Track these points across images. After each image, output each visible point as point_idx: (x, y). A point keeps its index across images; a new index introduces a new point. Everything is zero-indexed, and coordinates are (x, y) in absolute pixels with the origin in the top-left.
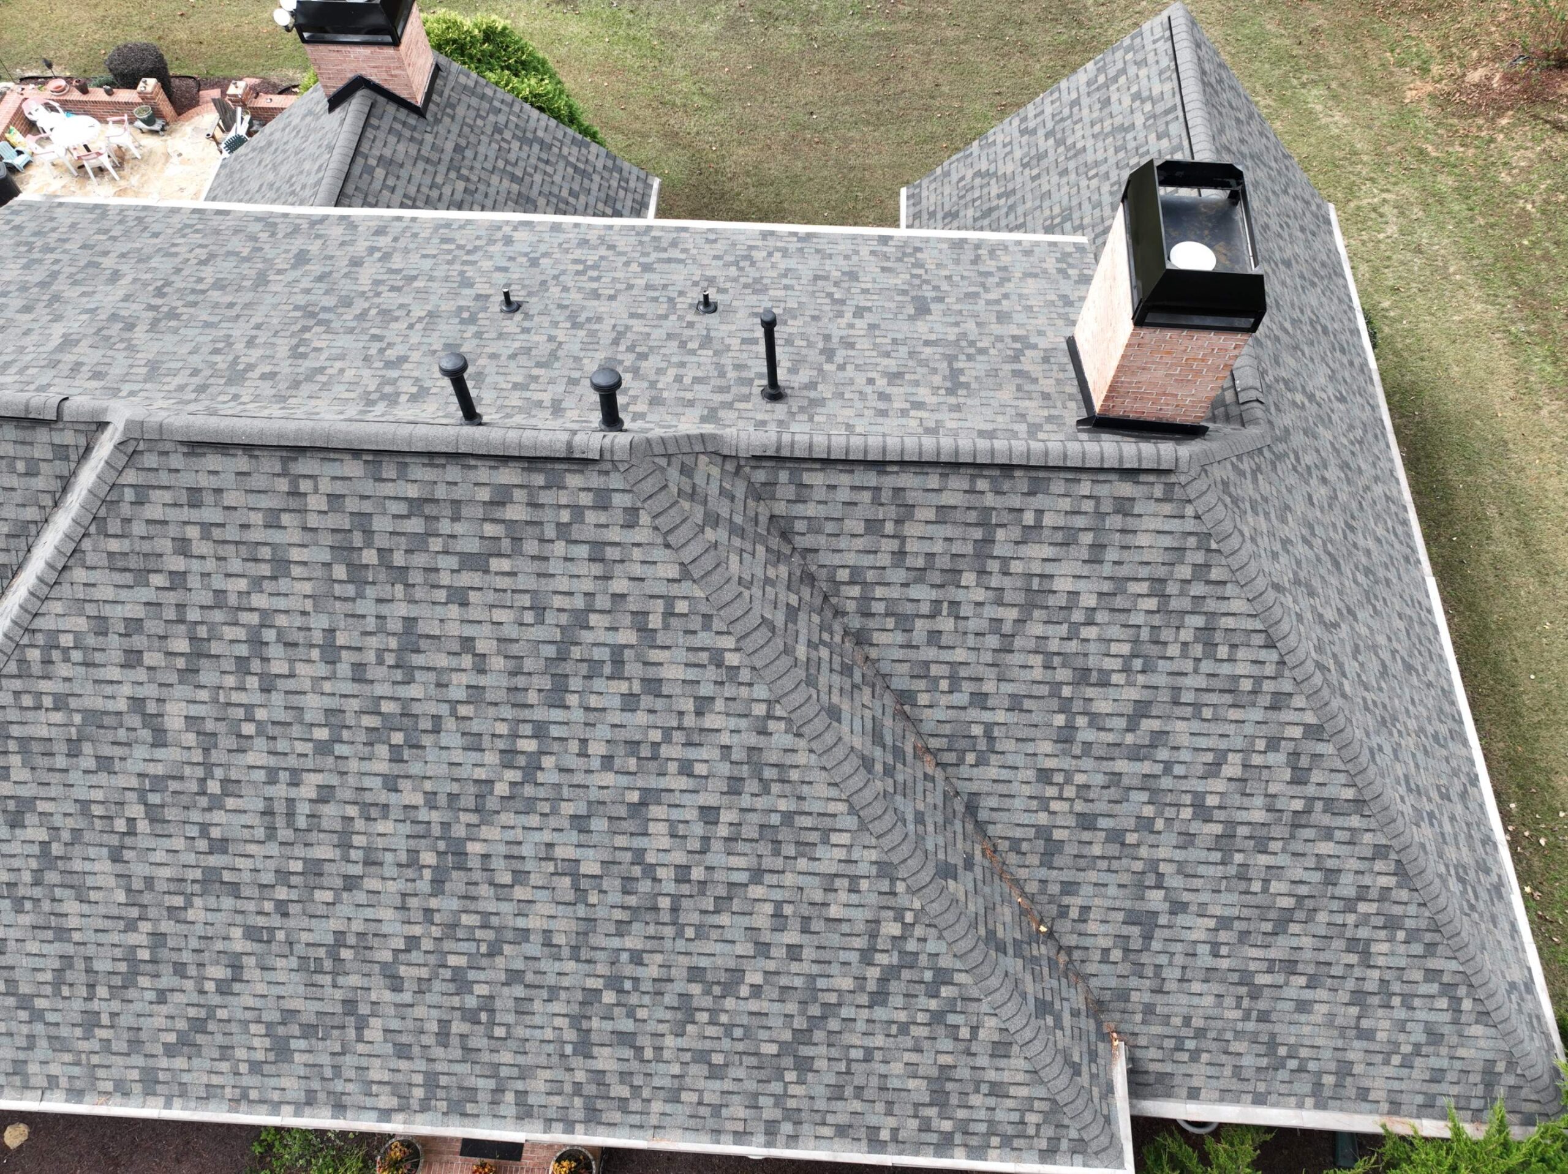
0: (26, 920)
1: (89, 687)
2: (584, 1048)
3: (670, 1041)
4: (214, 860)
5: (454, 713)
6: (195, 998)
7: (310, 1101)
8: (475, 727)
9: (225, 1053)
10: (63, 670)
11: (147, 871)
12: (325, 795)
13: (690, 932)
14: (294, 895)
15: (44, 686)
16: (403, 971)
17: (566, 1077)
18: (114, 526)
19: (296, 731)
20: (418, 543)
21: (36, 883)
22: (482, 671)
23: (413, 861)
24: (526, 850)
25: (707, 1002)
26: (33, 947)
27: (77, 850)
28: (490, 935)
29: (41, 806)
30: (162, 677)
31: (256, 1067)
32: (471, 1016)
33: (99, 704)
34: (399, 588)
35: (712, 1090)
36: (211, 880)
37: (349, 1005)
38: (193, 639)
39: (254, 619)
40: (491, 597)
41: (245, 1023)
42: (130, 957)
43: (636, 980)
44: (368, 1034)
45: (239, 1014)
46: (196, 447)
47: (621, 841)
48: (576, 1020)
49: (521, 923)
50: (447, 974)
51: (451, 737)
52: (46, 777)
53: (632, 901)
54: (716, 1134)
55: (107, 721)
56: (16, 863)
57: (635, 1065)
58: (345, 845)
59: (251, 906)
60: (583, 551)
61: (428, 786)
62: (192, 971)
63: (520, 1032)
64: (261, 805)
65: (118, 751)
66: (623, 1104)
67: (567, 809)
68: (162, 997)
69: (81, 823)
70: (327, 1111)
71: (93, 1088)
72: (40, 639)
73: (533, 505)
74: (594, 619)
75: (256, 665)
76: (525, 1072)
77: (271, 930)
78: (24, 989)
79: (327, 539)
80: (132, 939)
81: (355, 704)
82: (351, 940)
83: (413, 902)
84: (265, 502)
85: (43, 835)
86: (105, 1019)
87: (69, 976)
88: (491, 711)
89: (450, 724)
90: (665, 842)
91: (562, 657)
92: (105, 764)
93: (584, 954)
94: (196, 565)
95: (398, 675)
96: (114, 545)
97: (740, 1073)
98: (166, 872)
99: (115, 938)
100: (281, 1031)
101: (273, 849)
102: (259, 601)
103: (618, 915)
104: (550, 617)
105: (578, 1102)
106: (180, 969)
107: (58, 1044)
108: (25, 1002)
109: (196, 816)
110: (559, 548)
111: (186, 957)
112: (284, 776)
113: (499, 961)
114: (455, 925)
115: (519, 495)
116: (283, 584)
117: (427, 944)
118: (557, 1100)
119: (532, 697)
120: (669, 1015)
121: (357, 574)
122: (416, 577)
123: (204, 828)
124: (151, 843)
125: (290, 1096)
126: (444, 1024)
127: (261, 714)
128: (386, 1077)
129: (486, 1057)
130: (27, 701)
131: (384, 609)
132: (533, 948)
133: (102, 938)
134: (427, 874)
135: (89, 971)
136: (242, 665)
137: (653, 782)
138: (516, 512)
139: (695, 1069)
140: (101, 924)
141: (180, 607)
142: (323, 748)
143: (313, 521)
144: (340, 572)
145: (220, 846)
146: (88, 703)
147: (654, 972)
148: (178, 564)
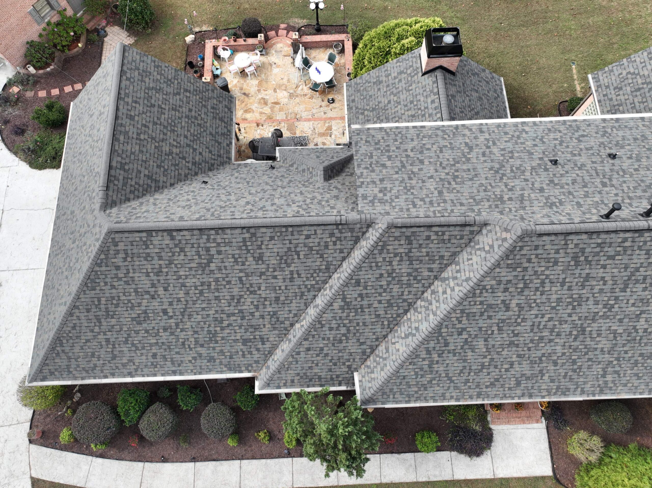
0: (455, 358)
1: (491, 298)
2: (604, 376)
3: (629, 372)
4: (513, 339)
5: (593, 296)
6: (498, 373)
7: (523, 395)
8: (598, 299)
9: (503, 386)
10: (485, 294)
11: (493, 343)
12: (550, 319)
13: (643, 345)
14: (534, 345)
15: (479, 299)
16: (559, 361)
17: (597, 383)
18: (511, 257)
19: (547, 304)
20: (597, 254)
21: (462, 349)
22: (604, 285)
23: (570, 334)
24: (603, 329)
25: (643, 361)
26: (456, 365)
27: (475, 339)
28: (586, 350)
29: (468, 329)
30: (512, 294)
31: (510, 389)
32: (574, 371)
33: (493, 302)
34: (588, 266)
35: (636, 383)
36: (511, 344)
37: (541, 371)
38: (525, 283)
39: (544, 277)
40: (613, 266)
41: (510, 378)
42: (483, 365)
43: (624, 358)
44: (544, 378)
45: (509, 376)
46: (540, 235)
47: (631, 324)
48: (603, 369)
49: (596, 346)
50: (571, 361)
51: (591, 302)
52: (471, 322)
53: (629, 338)
54: (635, 393)
55: (493, 306)
56: (457, 344)
57: (617, 378)
58: (552, 331)
59: (521, 349)
60: (644, 252)
61: (580, 315)
62: (499, 367)
63: (587, 373)
64: (531, 324)
65: (494, 314)
66: (611, 389)
67: (618, 317)
68: (489, 374)
69: (478, 333)
70: (527, 398)
71: (463, 398)
72: (481, 287)
73: (633, 242)
74: (641, 269)
75: (541, 289)
76: (585, 383)
77: (524, 355)
78: (450, 375)
79: (572, 255)
80: (485, 360)
81: (566, 296)
82: (546, 355)
83: (567, 344)
84: (556, 247)
85: (466, 336)
86: (471, 381)
87: (464, 371)
88: (604, 295)
89: (592, 299)
90: (643, 323)
91: (629, 280)
92: (490, 317)
93: (611, 352)
94: (531, 265)
95: (581, 288)
96: (509, 262)
97: (646, 378)
98: (499, 343)
99: (480, 360)
100: (520, 379)
101: (532, 334)
102: (547, 272)
103: (624, 342)
104: (629, 270)
105: (598, 389)
106: (496, 367)
107: (456, 388)
108: (450, 379)
109: (512, 328)
110: (638, 252)
111: (499, 363)
112: (540, 316)
113: (587, 357)
114: (577, 348)
115: (630, 240)
116: (555, 268)
117: (567, 354)
118: (592, 389)
119: (617, 290)
120: (630, 365)
121: (577, 264)
122: (594, 263)
123: (513, 331)
124: (497, 336)
125: (517, 395)
126: (566, 373)
127: (538, 301)
128: (546, 387)
129: (575, 380)
130: (472, 303)
131: (582, 272)
132: (597, 352)
133: (476, 361)
134: (573, 337)
135: (470, 369)
136: (537, 289)
137: (645, 308)
138: (627, 244)
139: (634, 378)
140: (476, 357)
141: (524, 276)
142: (553, 308)
143: (569, 251)
144: (572, 263)
145: (517, 335)
146: (489, 302)
147: (630, 355)
148: (527, 265)
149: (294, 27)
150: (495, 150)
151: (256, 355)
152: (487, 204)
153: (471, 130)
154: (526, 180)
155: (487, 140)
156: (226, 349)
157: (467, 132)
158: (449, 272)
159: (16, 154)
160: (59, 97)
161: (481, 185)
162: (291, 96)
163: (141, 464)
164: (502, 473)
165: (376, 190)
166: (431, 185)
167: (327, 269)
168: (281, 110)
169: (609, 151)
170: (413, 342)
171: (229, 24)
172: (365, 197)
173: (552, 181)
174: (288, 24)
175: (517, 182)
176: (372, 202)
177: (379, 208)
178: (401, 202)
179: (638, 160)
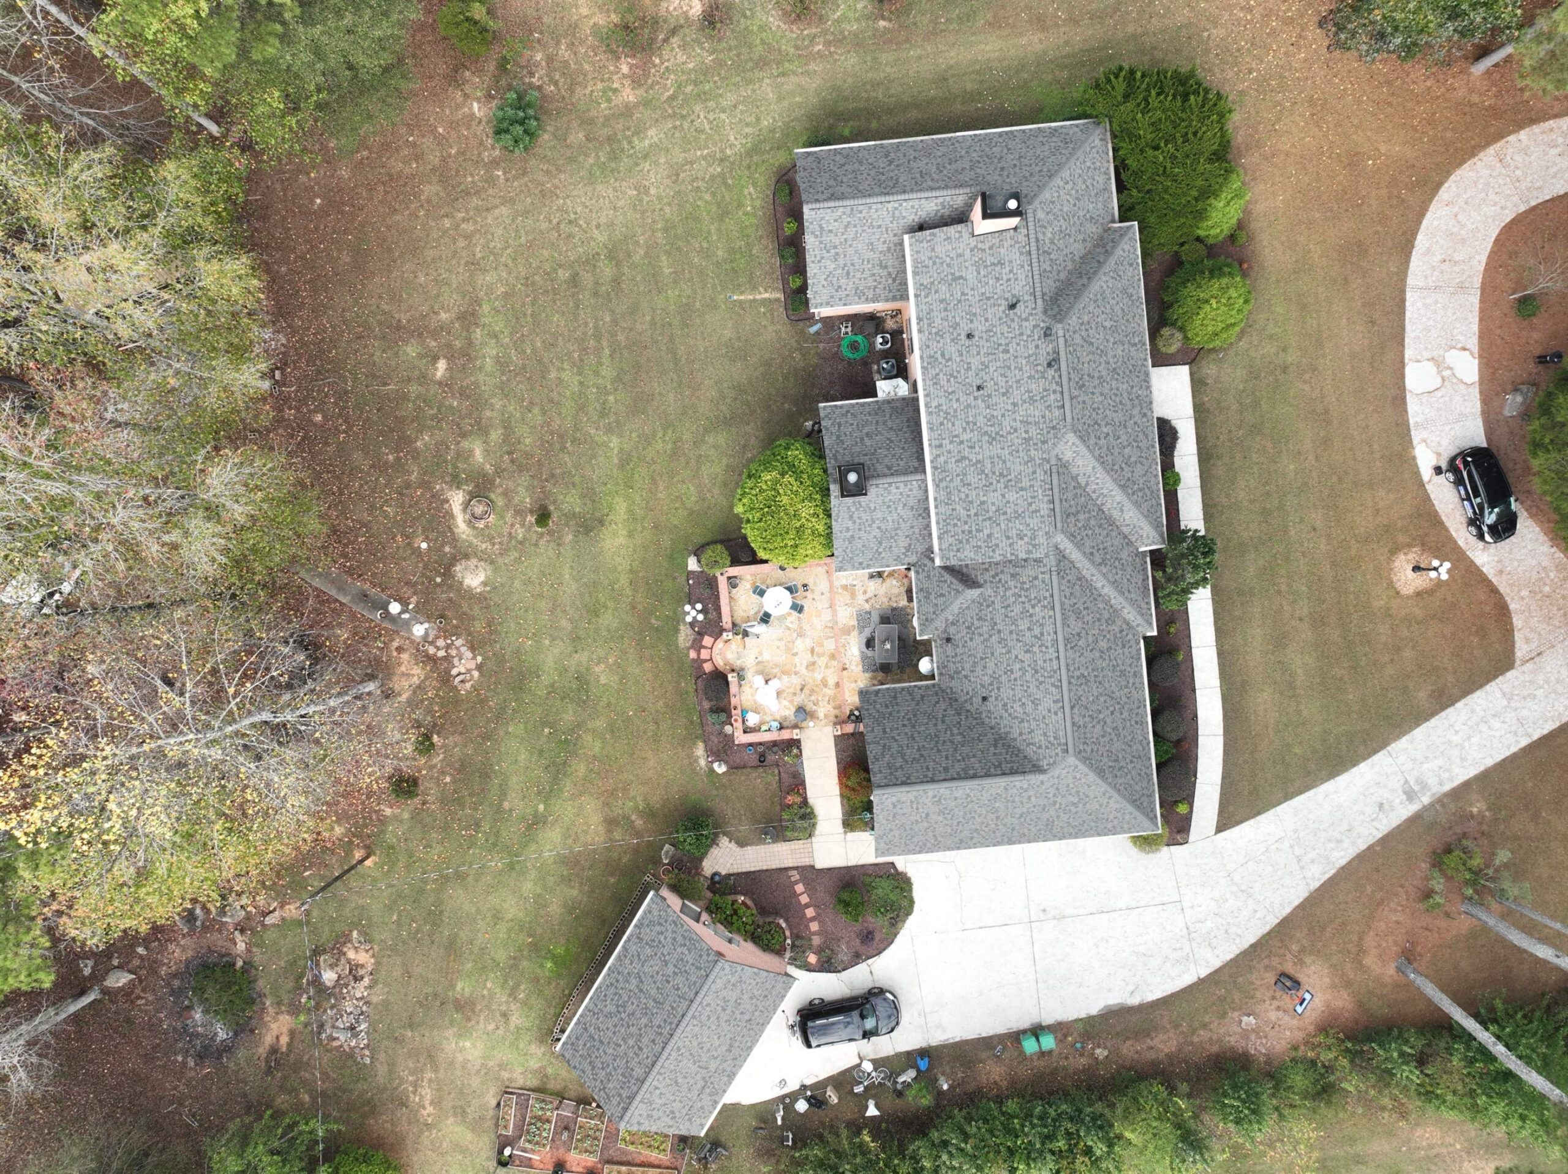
0: (1135, 470)
1: (1104, 449)
3: (1132, 325)
4: (1122, 426)
5: (1097, 367)
8: (1098, 363)
10: (1103, 454)
11: (1125, 441)
14: (1124, 408)
15: (1105, 458)
18: (1084, 438)
19: (1104, 403)
21: (1130, 466)
22: (1091, 360)
23: (1117, 380)
26: (1139, 469)
27: (1125, 456)
29: (1120, 463)
30: (1101, 432)
33: (1106, 446)
35: (1138, 317)
36: (1125, 426)
38: (1095, 424)
39: (1091, 410)
42: (1137, 447)
43: (1125, 332)
49: (1121, 357)
51: (1100, 368)
52: (1116, 462)
55: (1108, 446)
56: (1128, 471)
57: (1137, 334)
58: (1116, 395)
61: (1107, 375)
65: (1111, 444)
68: (1142, 441)
69: (1121, 455)
72: (1099, 458)
75: (1097, 410)
78: (1144, 473)
80: (1135, 446)
81: (1099, 389)
85: (1124, 464)
87: (1141, 462)
88: (1096, 359)
92: (1113, 447)
94: (1086, 421)
95: (1094, 379)
98: (1125, 436)
99: (1135, 450)
102: (1089, 408)
103: (1118, 334)
108: (1147, 472)
109: (1117, 428)
112: (1110, 407)
114: (1123, 372)
116: (1086, 402)
120: (1129, 325)
123: (1119, 427)
124: (1122, 439)
127: (1103, 411)
130: (1107, 463)
133: (1135, 453)
134: (1118, 377)
135: (1140, 457)
136: (1097, 413)
139: (1136, 320)
141: (1092, 426)
142: (1105, 397)
145: (1120, 423)
147: (1124, 327)
148: (1087, 425)
149: (694, 640)
150: (965, 437)
151: (1130, 636)
152: (1033, 452)
153: (938, 456)
154: (1003, 415)
155: (951, 442)
156: (1128, 661)
157: (942, 459)
158: (1082, 481)
159: (896, 935)
160: (816, 907)
161: (1011, 454)
162: (801, 634)
163: (1200, 739)
164: (1189, 410)
165: (1020, 542)
166: (1012, 496)
167: (1079, 579)
168: (821, 645)
169: (963, 336)
170: (1128, 505)
171: (692, 722)
172: (1029, 552)
173: (1004, 394)
174: (689, 648)
175: (1005, 423)
176: (1034, 546)
177: (1041, 539)
178: (1034, 522)
179: (975, 315)
